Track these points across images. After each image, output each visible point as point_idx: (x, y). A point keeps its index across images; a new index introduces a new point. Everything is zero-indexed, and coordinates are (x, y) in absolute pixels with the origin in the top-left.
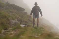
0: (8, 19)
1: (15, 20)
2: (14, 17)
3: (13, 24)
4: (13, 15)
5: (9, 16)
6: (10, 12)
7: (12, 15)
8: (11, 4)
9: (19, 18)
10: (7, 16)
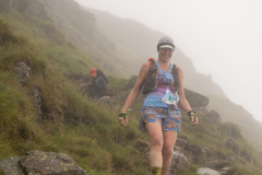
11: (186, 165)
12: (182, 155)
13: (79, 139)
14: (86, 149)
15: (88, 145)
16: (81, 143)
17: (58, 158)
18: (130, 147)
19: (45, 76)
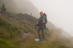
0: (19, 32)
1: (28, 33)
2: (27, 30)
3: (26, 38)
4: (26, 26)
5: (21, 28)
6: (22, 23)
7: (24, 27)
8: (23, 13)
9: (33, 30)
10: (18, 28)
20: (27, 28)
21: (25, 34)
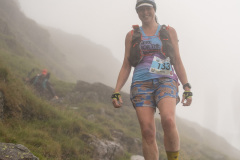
11: (121, 153)
12: (118, 145)
13: (35, 132)
14: (40, 140)
15: (42, 137)
16: (36, 136)
17: (16, 148)
18: (76, 139)
19: (7, 81)
20: (106, 124)
21: (103, 144)
